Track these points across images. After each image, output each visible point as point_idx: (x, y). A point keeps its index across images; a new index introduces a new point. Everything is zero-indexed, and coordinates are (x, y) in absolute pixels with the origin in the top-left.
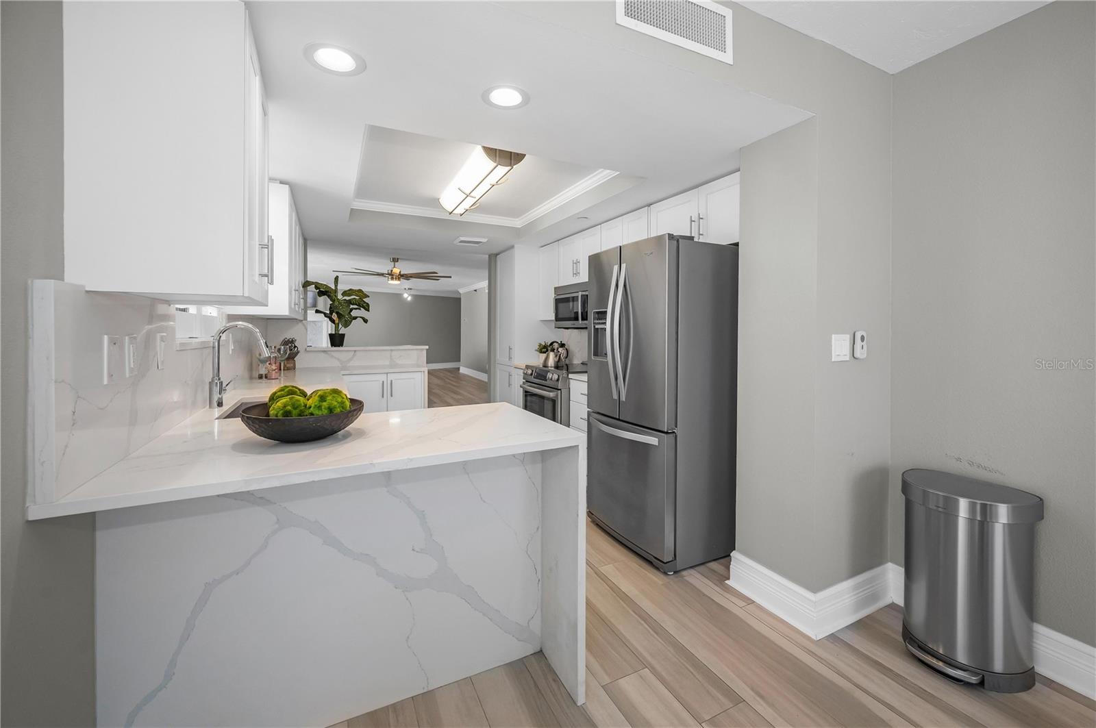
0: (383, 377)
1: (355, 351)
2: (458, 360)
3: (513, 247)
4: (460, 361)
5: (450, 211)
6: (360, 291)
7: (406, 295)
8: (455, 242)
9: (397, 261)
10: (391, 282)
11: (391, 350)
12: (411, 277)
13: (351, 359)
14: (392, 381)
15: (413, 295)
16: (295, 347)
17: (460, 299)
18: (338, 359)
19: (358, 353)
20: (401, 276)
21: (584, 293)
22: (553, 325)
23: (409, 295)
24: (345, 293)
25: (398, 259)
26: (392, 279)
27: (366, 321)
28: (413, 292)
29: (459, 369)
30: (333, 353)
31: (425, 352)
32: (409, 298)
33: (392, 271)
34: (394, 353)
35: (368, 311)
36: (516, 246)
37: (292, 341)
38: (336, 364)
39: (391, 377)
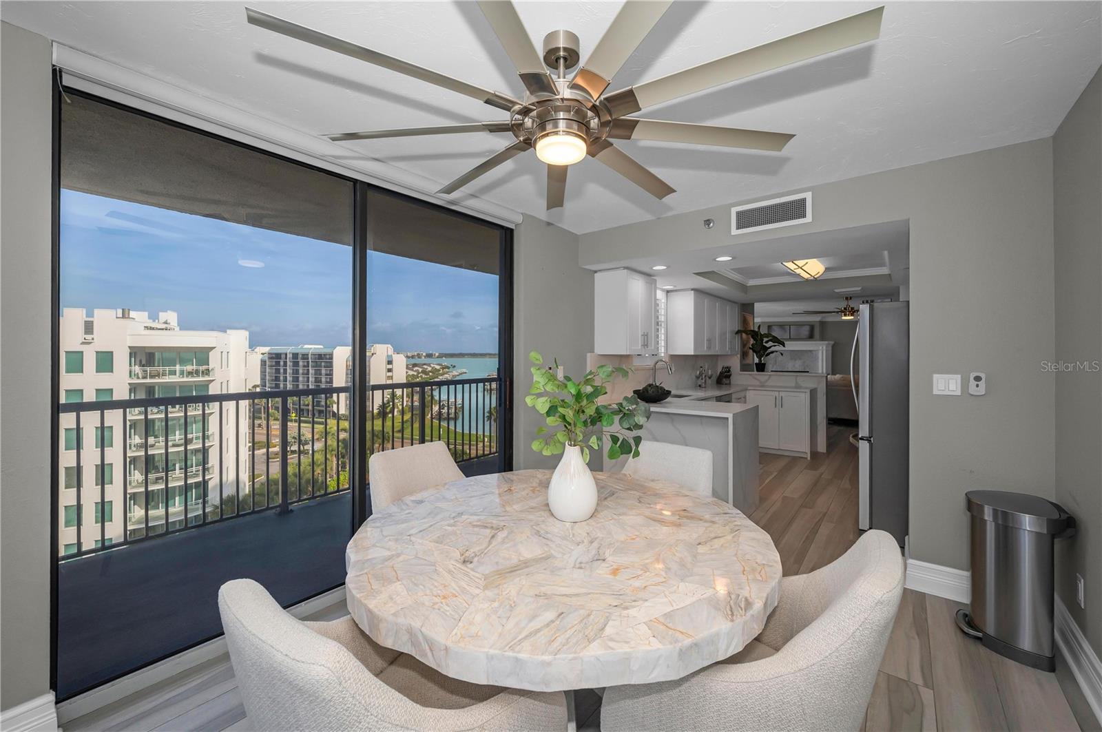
0: (777, 394)
1: (770, 375)
13: (767, 381)
18: (758, 380)
26: (845, 315)
30: (755, 376)
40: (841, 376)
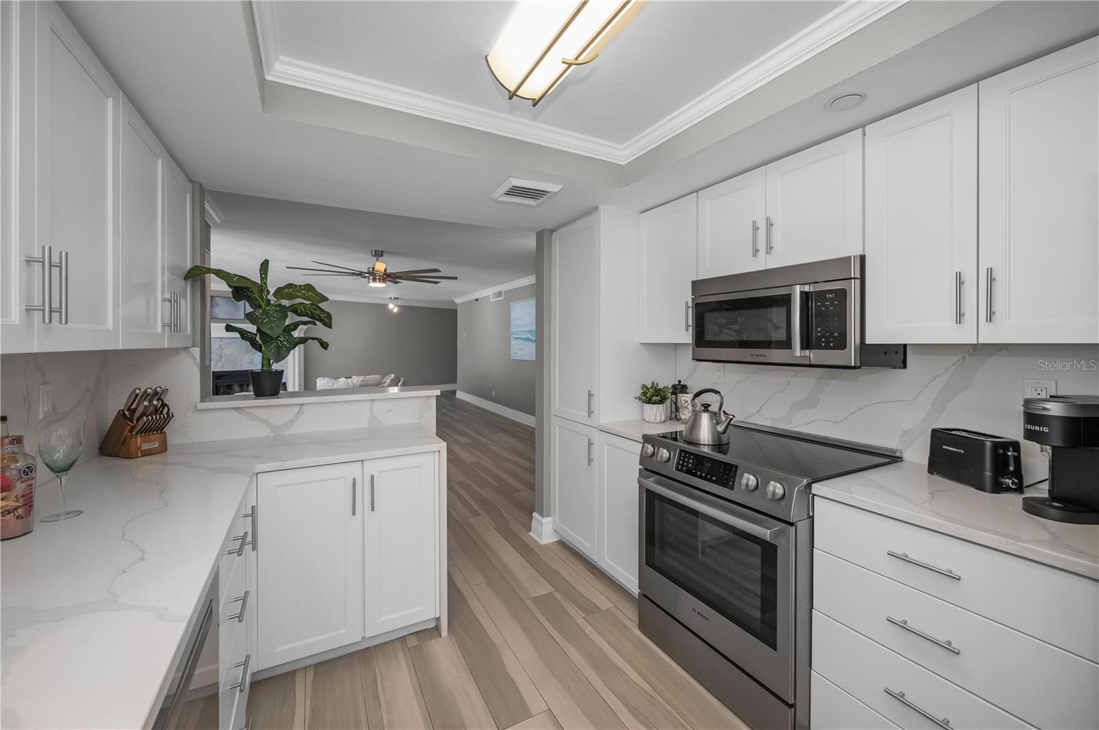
0: (354, 471)
1: (301, 404)
2: (455, 381)
3: (595, 209)
4: (456, 382)
5: (512, 89)
6: (309, 287)
7: (391, 306)
8: (495, 195)
9: (382, 255)
10: (372, 285)
11: (373, 400)
12: (401, 278)
13: (292, 422)
14: (372, 477)
15: (399, 306)
16: (164, 405)
17: (456, 311)
18: (267, 423)
19: (306, 408)
20: (388, 277)
21: (807, 288)
22: (689, 353)
23: (396, 306)
24: (279, 292)
25: (382, 252)
26: (374, 280)
27: (324, 345)
28: (400, 303)
29: (454, 392)
30: (255, 412)
31: (434, 401)
32: (396, 310)
33: (373, 268)
34: (376, 405)
35: (331, 328)
36: (602, 208)
37: (156, 393)
38: (262, 431)
39: (371, 468)
40: (361, 378)
